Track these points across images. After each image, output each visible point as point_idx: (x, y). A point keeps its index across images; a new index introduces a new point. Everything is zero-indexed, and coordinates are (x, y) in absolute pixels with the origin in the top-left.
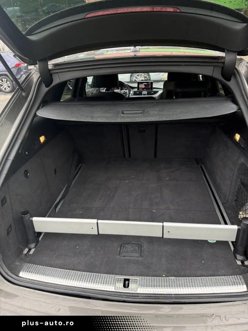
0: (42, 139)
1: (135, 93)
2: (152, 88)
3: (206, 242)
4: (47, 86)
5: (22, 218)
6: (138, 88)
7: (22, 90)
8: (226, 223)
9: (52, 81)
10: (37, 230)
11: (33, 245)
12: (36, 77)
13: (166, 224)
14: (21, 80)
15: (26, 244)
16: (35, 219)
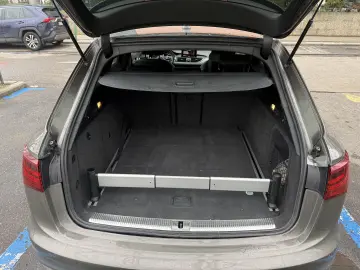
0: (99, 105)
1: (179, 60)
2: (196, 55)
3: (244, 193)
4: (107, 57)
5: (88, 174)
6: (182, 54)
7: (85, 60)
8: (261, 177)
9: (112, 53)
10: (101, 185)
11: (95, 199)
12: (97, 49)
13: (212, 178)
14: (83, 50)
15: (90, 197)
16: (99, 175)
